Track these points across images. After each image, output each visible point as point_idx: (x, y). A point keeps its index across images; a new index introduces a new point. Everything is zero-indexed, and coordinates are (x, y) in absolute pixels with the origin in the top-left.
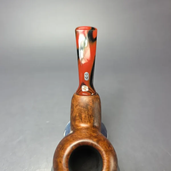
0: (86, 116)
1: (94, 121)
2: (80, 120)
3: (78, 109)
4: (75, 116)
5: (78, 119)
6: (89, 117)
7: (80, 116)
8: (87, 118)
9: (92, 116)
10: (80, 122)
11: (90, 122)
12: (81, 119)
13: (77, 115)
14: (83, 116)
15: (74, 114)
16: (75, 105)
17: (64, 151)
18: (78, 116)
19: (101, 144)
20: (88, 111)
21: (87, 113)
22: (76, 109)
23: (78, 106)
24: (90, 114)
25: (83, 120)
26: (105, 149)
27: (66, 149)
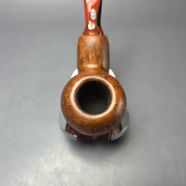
0: (93, 57)
1: (102, 62)
2: (87, 61)
3: (84, 50)
4: (83, 58)
5: (86, 61)
6: (97, 58)
7: (87, 57)
8: (95, 59)
9: (99, 57)
10: (87, 64)
11: (98, 64)
12: (89, 61)
13: (84, 56)
14: (91, 57)
15: (81, 56)
16: (81, 46)
17: (72, 86)
18: (86, 57)
19: (109, 79)
20: (96, 51)
21: (95, 53)
22: (82, 51)
23: (85, 47)
24: (98, 54)
25: (90, 61)
26: (114, 84)
27: (74, 85)
